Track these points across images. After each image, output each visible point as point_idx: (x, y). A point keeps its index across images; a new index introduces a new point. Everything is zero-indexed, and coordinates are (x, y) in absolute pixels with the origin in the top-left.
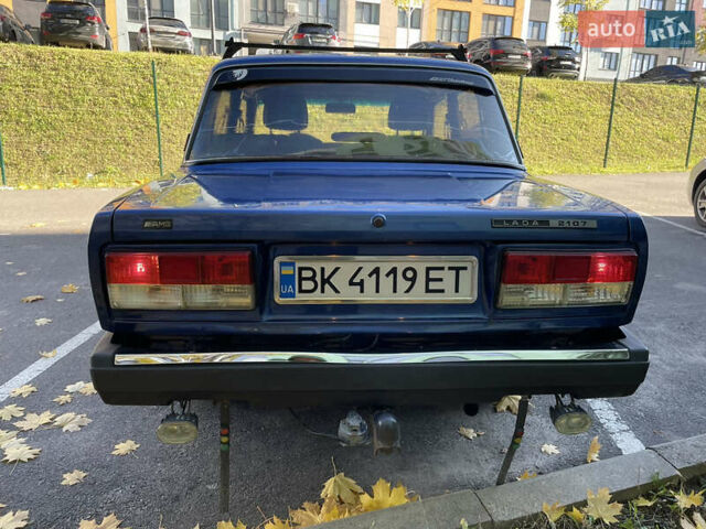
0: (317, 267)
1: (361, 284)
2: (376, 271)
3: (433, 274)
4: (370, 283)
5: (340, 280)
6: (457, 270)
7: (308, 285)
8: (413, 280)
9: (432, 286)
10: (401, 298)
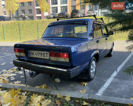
0: (32, 52)
1: (36, 55)
2: (38, 53)
3: (44, 54)
4: (37, 55)
5: (34, 54)
6: (47, 54)
7: (31, 54)
8: (42, 55)
9: (44, 56)
10: (41, 57)
